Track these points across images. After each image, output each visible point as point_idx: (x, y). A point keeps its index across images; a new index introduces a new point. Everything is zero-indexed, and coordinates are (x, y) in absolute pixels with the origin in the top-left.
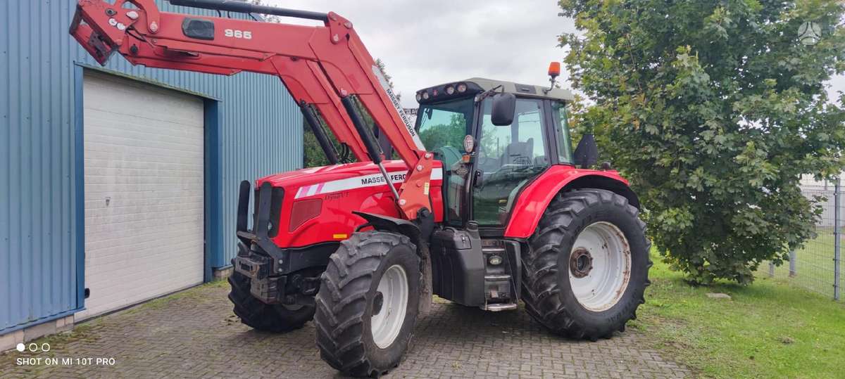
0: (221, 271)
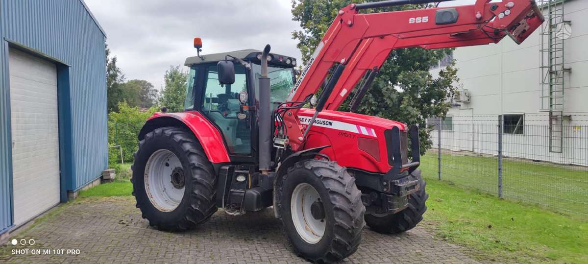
0: (73, 192)
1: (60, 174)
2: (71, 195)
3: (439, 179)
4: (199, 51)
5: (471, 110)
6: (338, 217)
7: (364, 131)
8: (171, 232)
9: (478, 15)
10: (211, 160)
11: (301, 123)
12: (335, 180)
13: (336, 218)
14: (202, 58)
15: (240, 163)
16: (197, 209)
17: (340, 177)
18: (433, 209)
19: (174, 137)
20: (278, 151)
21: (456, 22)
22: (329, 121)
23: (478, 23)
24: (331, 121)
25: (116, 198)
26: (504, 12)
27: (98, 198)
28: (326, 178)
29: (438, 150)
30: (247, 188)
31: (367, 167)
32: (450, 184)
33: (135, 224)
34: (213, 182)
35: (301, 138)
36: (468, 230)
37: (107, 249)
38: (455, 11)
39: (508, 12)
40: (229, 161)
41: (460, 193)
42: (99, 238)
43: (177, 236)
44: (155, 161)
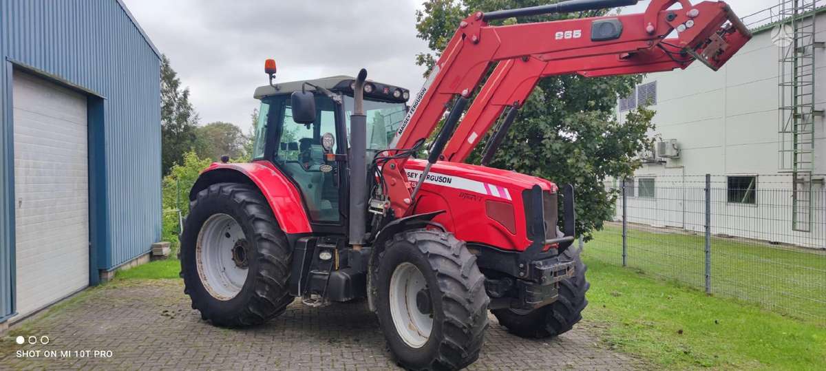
0: (107, 272)
1: (90, 247)
2: (104, 276)
3: (624, 265)
4: (271, 77)
5: (681, 169)
6: (448, 310)
7: (495, 191)
8: (230, 329)
9: (650, 28)
10: (285, 230)
11: (409, 179)
12: (447, 258)
13: (445, 312)
14: (277, 87)
15: (325, 234)
16: (264, 297)
17: (454, 255)
18: (604, 306)
19: (234, 197)
20: (374, 218)
21: (618, 38)
22: (447, 177)
23: (651, 40)
24: (450, 177)
25: (166, 281)
26: (684, 24)
27: (140, 280)
28: (434, 256)
29: (622, 224)
30: (333, 269)
31: (498, 241)
32: (638, 273)
33: (183, 316)
34: (287, 259)
35: (408, 200)
36: (648, 336)
37: (137, 348)
38: (618, 22)
39: (690, 24)
40: (311, 231)
41: (649, 285)
42: (130, 334)
43: (238, 335)
44: (211, 229)
